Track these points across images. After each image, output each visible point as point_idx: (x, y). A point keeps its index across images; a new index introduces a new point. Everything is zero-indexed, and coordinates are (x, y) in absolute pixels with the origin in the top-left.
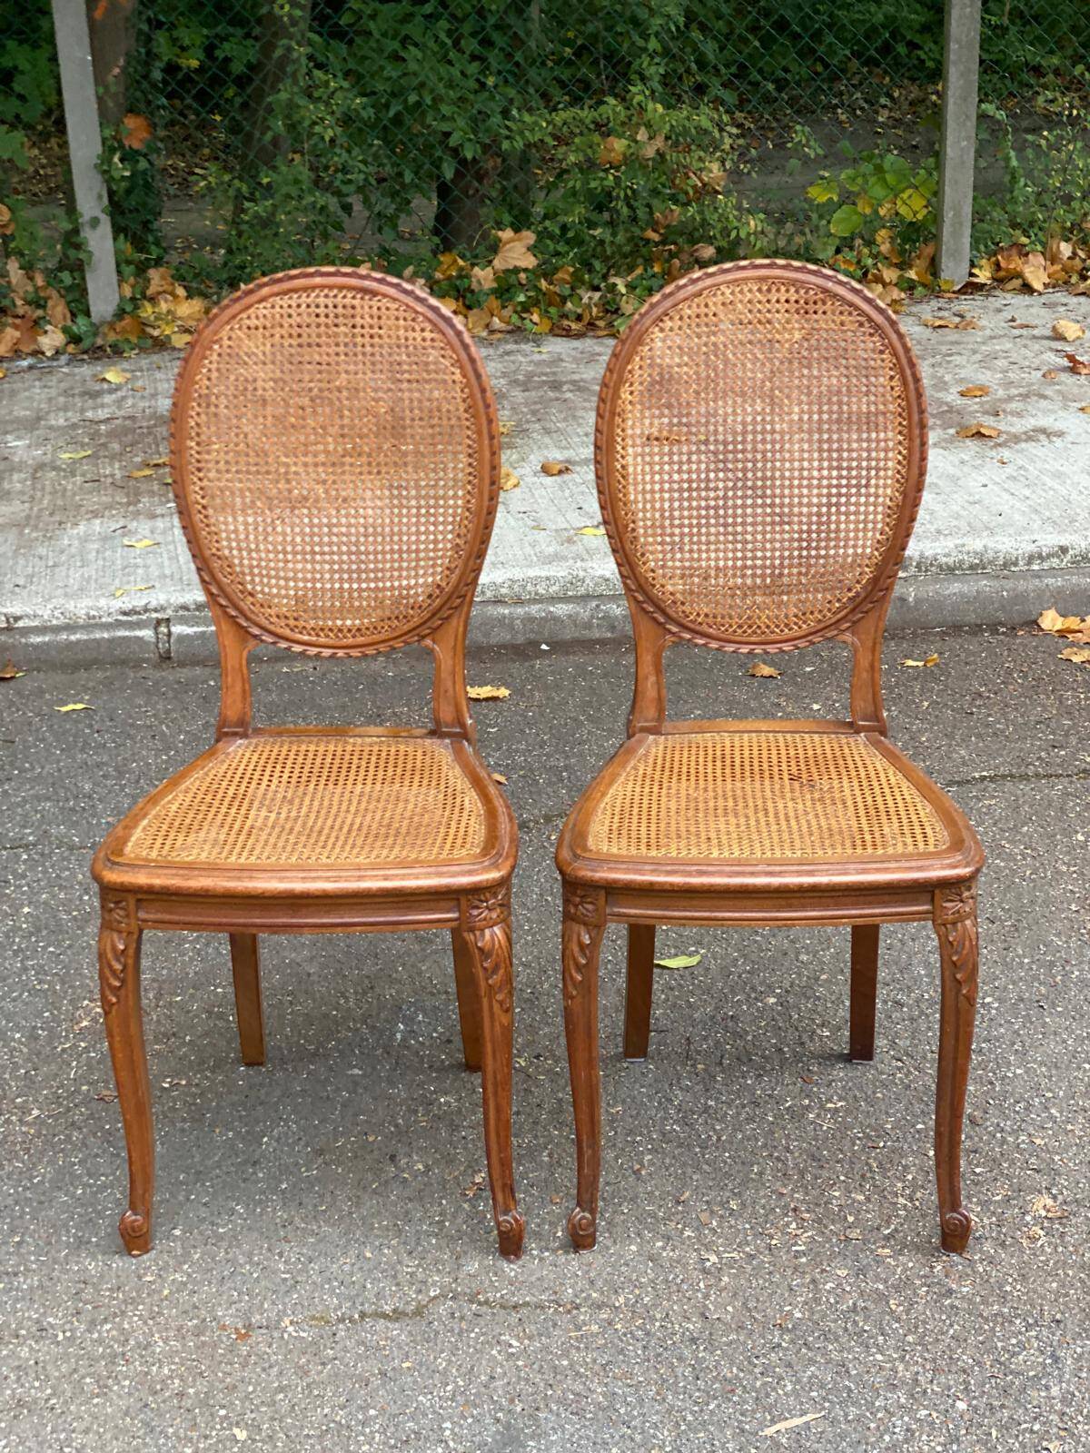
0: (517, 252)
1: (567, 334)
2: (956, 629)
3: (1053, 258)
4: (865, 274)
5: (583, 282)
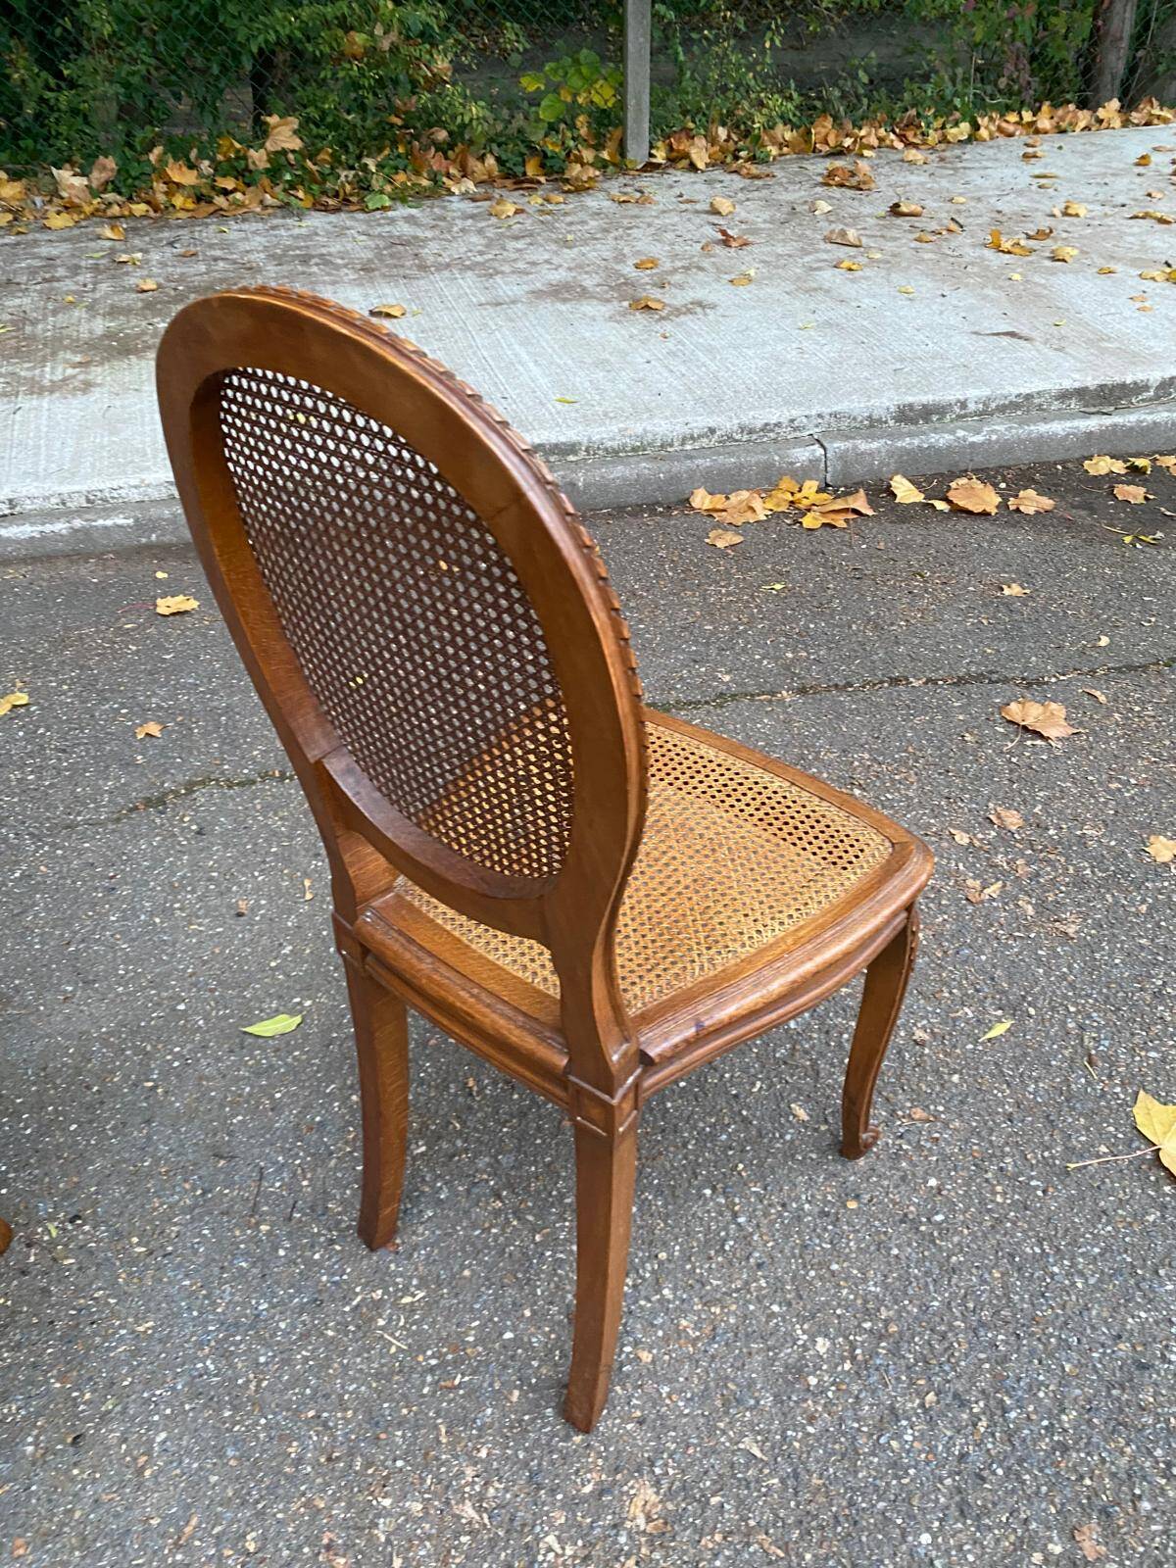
0: (285, 135)
1: (326, 209)
2: (619, 511)
3: (713, 140)
4: (568, 155)
5: (340, 162)
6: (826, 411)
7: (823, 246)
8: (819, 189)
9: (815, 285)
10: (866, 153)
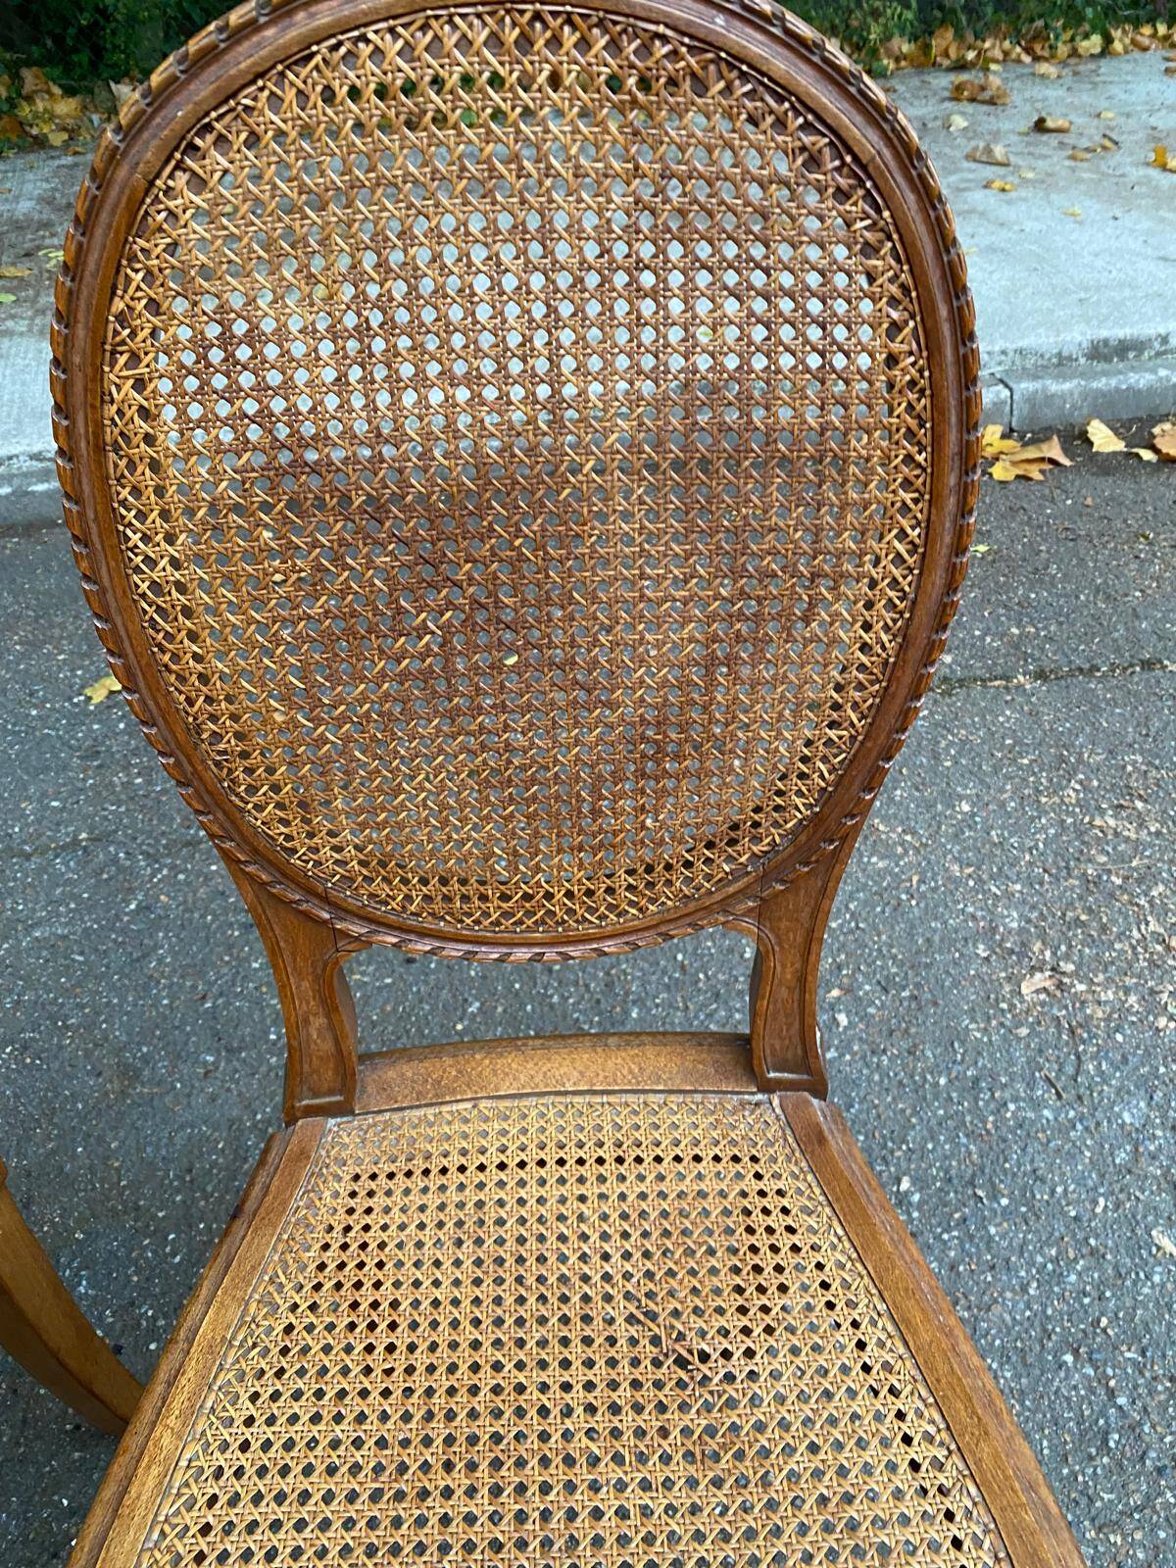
6: (1010, 346)
7: (966, 164)
8: (947, 104)
9: (966, 207)
10: (993, 67)
